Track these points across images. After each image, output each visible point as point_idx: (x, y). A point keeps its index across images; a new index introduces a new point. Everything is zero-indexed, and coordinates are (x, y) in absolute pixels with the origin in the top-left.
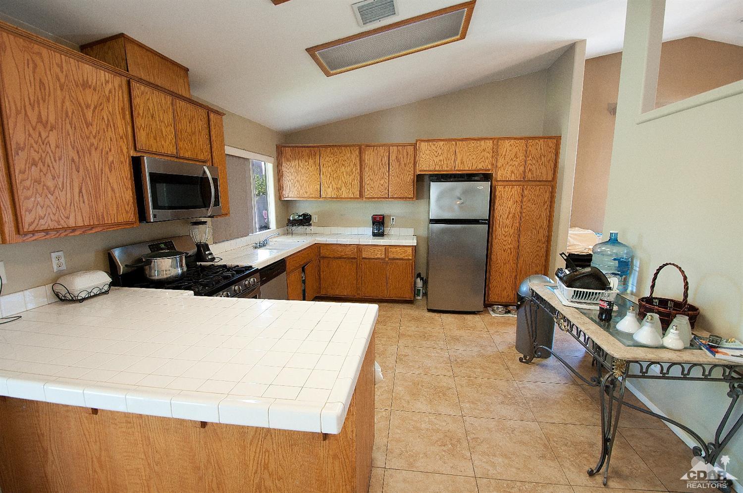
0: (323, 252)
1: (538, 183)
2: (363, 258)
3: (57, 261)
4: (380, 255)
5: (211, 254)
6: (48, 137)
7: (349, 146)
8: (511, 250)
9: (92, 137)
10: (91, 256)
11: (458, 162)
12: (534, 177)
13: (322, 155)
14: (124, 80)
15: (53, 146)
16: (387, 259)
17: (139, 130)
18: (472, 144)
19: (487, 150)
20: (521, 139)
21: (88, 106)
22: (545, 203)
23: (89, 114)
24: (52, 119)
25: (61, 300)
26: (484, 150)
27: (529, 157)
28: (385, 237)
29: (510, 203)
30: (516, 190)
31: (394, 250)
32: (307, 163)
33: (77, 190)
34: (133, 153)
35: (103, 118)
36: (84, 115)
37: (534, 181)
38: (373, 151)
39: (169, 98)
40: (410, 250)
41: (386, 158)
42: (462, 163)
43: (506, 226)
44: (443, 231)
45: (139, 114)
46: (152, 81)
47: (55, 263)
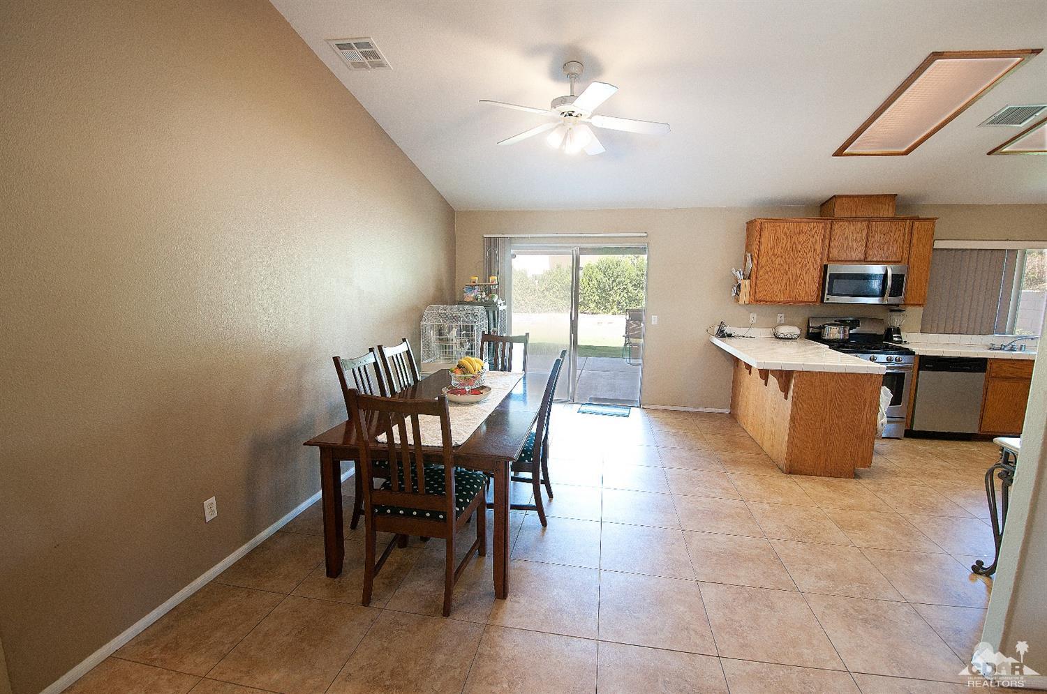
3: (781, 318)
6: (775, 261)
9: (798, 258)
10: (799, 320)
14: (829, 222)
15: (777, 264)
17: (833, 248)
21: (800, 242)
23: (799, 247)
24: (779, 252)
33: (784, 284)
34: (825, 263)
35: (808, 247)
39: (866, 223)
45: (835, 239)
47: (779, 319)
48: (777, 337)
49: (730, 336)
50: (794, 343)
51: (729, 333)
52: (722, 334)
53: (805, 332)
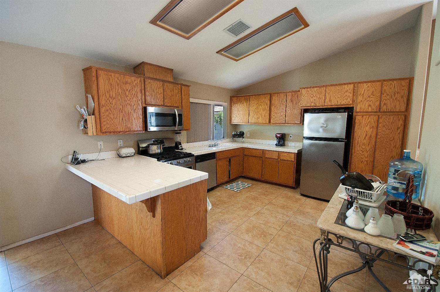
0: (246, 153)
1: (392, 113)
2: (266, 158)
3: (120, 143)
4: (275, 156)
5: (182, 147)
6: (112, 102)
7: (265, 94)
8: (367, 162)
9: (128, 101)
10: (132, 143)
11: (327, 100)
12: (388, 109)
13: (250, 100)
14: (142, 79)
15: (114, 105)
16: (279, 160)
17: (147, 97)
18: (338, 88)
19: (349, 91)
20: (378, 81)
21: (127, 90)
22: (398, 128)
23: (127, 93)
24: (114, 96)
25: (120, 157)
26: (347, 91)
27: (384, 94)
28: (285, 147)
29: (367, 128)
30: (373, 119)
31: (284, 154)
32: (243, 105)
33: (121, 119)
34: (144, 105)
35: (133, 94)
36: (125, 93)
37: (389, 112)
38: (277, 96)
39: (161, 83)
40: (293, 156)
41: (284, 100)
42: (330, 100)
43: (364, 144)
44: (311, 145)
45: (147, 91)
46: (155, 77)
47: (119, 143)
48: (120, 156)
49: (84, 161)
50: (133, 159)
51: (82, 159)
52: (76, 161)
53: (137, 149)
